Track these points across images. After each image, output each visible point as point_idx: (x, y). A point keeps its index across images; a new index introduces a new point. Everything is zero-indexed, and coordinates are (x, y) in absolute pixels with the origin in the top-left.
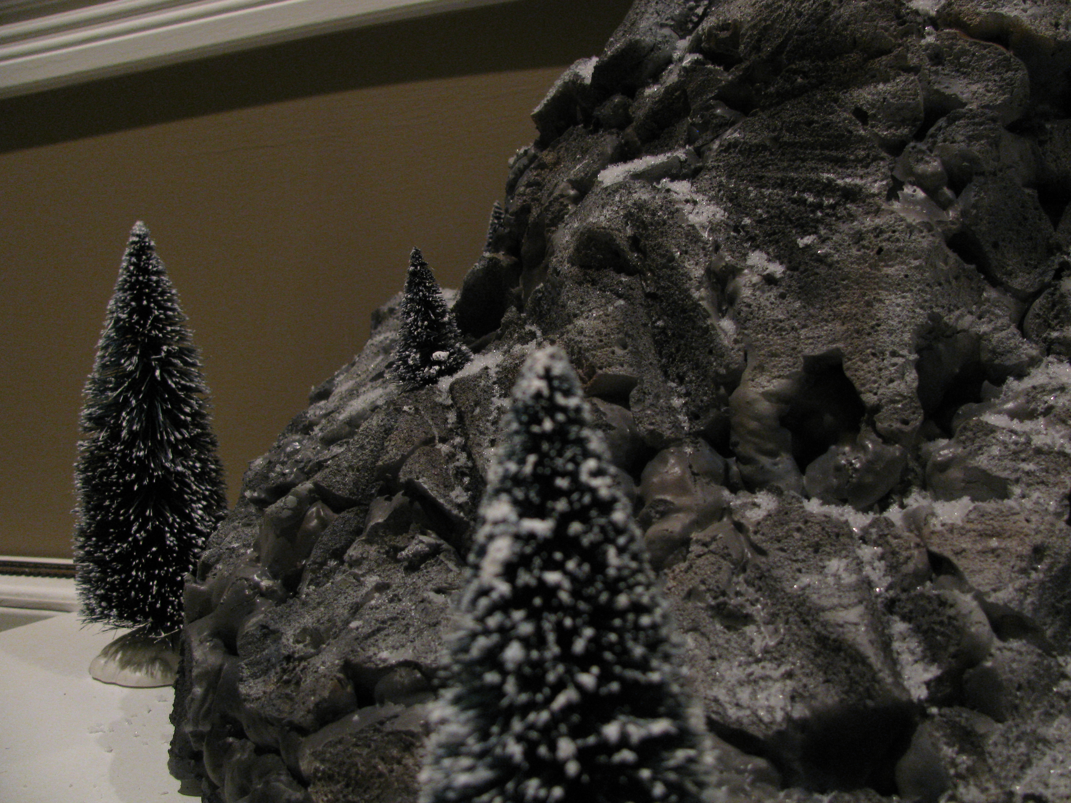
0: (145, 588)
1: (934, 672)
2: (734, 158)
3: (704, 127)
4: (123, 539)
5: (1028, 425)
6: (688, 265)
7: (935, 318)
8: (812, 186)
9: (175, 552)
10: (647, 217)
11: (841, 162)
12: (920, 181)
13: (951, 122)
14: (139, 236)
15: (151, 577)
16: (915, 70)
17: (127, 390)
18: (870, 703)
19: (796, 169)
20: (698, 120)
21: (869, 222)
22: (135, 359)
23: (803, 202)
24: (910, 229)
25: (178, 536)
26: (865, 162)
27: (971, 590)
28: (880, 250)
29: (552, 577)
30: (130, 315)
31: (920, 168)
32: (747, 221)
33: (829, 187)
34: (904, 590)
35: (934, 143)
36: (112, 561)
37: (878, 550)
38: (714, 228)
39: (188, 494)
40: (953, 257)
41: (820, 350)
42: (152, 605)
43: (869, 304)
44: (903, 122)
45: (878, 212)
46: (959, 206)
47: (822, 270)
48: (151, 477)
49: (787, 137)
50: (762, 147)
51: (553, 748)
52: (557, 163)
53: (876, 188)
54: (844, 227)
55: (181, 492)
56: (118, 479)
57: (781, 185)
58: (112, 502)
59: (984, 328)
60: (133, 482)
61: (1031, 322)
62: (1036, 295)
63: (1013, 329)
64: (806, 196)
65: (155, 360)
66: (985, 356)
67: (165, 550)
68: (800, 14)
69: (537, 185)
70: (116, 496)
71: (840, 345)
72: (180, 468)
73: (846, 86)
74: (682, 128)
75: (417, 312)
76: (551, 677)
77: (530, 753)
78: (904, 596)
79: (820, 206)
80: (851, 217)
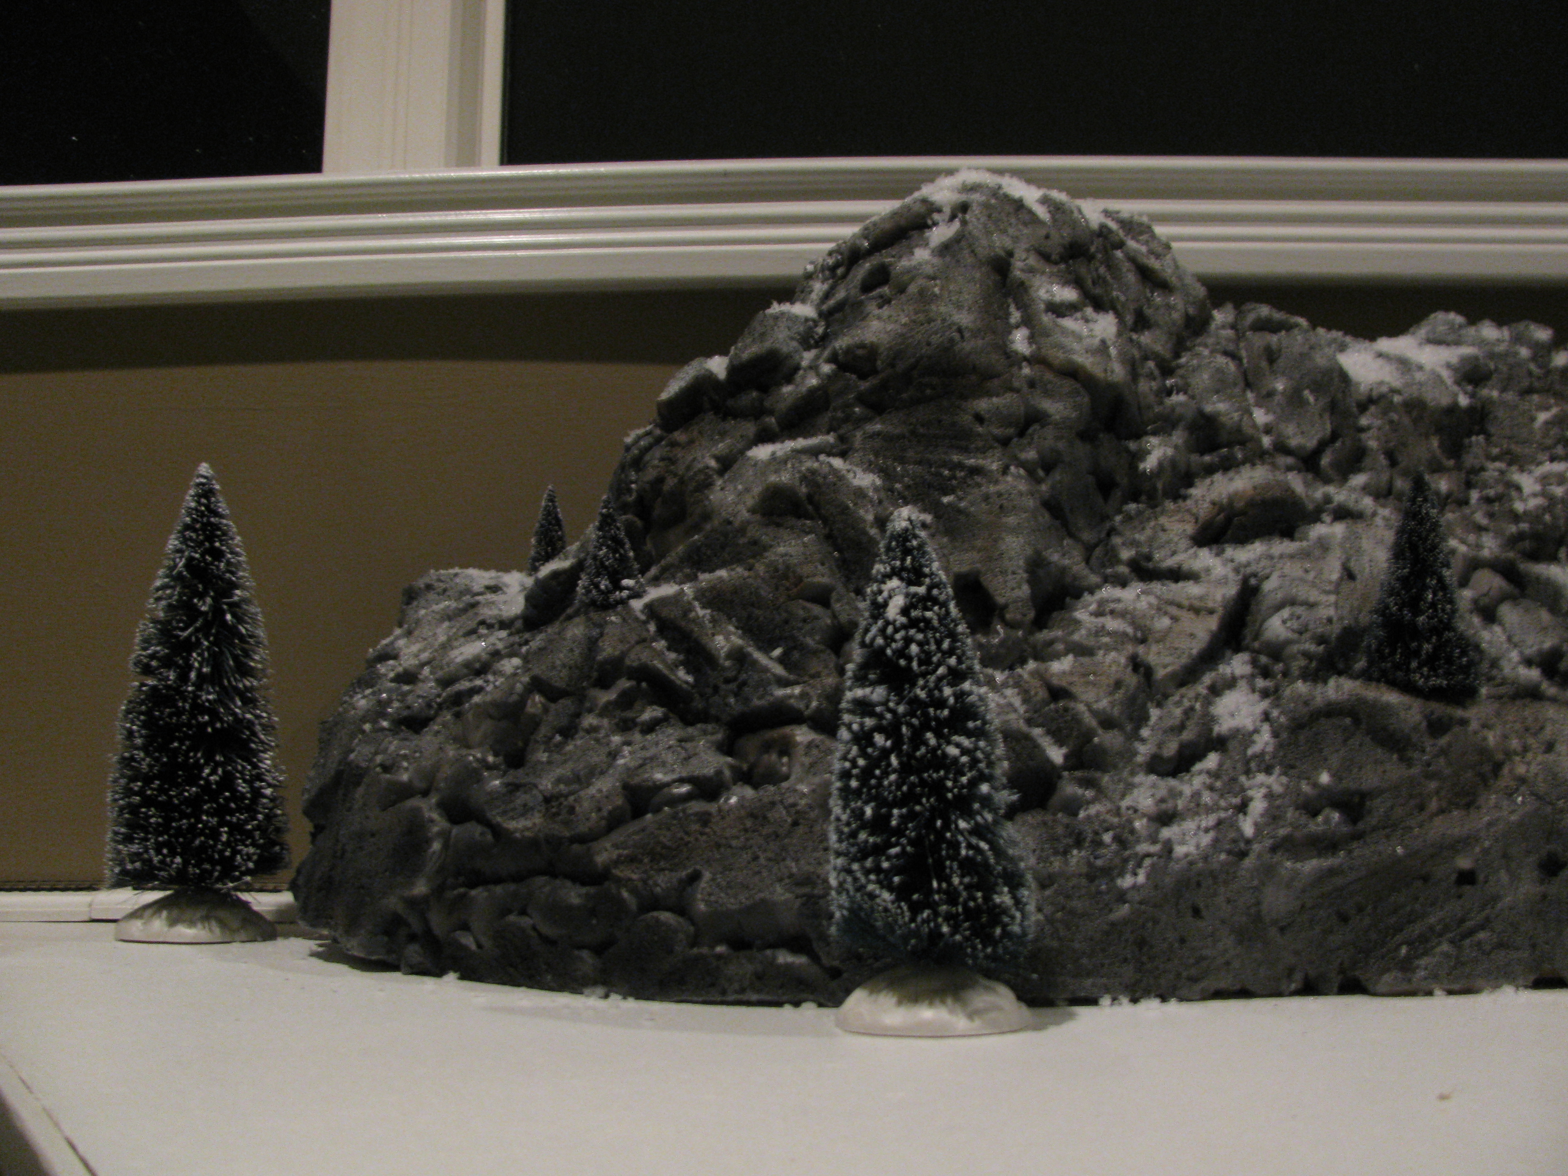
0: (215, 834)
1: (1064, 750)
2: (878, 443)
3: (846, 419)
4: (192, 781)
5: (1101, 620)
6: (862, 512)
7: (1038, 553)
8: (944, 464)
9: (247, 798)
10: (820, 480)
11: (965, 450)
12: (1022, 464)
13: (1043, 427)
14: (205, 477)
15: (222, 823)
16: (1017, 391)
17: (197, 630)
18: (1031, 763)
19: (931, 453)
20: (839, 414)
21: (992, 489)
22: (209, 600)
23: (941, 475)
24: (1021, 494)
25: (250, 783)
26: (983, 451)
27: (1081, 702)
28: (1001, 507)
29: (928, 614)
30: (203, 555)
31: (1023, 456)
32: (898, 486)
33: (960, 466)
34: (1036, 712)
35: (1032, 439)
36: (181, 803)
37: (1016, 690)
38: (876, 489)
39: (254, 742)
40: (1047, 516)
41: (965, 569)
42: (221, 852)
43: (996, 541)
44: (1010, 425)
45: (996, 482)
46: (1049, 482)
47: (962, 518)
48: (221, 721)
49: (921, 430)
50: (902, 437)
51: (941, 691)
52: (691, 442)
53: (994, 467)
54: (976, 490)
55: (249, 740)
56: (189, 720)
57: (920, 463)
58: (182, 743)
59: (1067, 562)
60: (206, 724)
61: (1093, 561)
62: (1096, 545)
63: (1083, 564)
64: (942, 470)
65: (227, 604)
66: (1068, 580)
67: (238, 797)
68: (929, 344)
69: (671, 461)
70: (187, 737)
71: (978, 565)
72: (249, 716)
73: (964, 397)
74: (825, 419)
75: (608, 547)
76: (935, 659)
77: (930, 694)
78: (1036, 715)
79: (954, 477)
80: (979, 485)
